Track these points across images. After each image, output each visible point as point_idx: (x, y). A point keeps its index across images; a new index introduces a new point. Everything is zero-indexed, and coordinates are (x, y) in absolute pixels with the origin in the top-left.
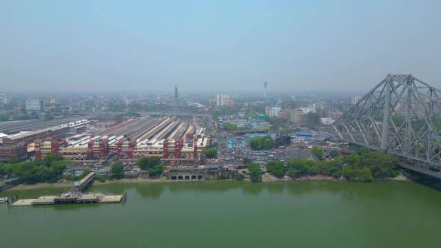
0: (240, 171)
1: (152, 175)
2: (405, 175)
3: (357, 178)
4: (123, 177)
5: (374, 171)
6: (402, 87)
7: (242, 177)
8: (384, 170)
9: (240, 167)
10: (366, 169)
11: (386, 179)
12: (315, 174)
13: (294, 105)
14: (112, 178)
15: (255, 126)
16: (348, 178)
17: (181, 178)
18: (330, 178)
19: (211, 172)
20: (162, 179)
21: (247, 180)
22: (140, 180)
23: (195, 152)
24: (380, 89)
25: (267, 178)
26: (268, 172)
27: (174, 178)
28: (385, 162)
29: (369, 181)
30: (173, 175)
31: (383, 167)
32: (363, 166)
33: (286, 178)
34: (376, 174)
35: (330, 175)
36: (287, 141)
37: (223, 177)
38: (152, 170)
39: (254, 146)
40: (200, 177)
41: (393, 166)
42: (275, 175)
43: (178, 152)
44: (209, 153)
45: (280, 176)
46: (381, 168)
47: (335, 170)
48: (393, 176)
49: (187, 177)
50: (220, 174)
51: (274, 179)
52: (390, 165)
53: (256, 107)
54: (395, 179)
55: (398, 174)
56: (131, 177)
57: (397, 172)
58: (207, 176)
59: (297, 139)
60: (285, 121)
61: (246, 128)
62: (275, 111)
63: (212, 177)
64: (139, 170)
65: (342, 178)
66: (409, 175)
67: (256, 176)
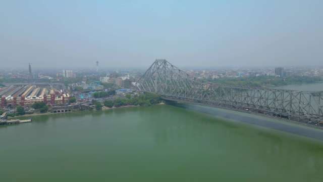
0: (91, 106)
1: (42, 112)
2: (163, 102)
4: (24, 113)
5: (151, 101)
7: (92, 109)
9: (90, 105)
10: (148, 100)
11: (156, 104)
12: (126, 105)
13: (117, 76)
14: (17, 115)
16: (141, 105)
17: (59, 111)
18: (133, 106)
19: (76, 107)
20: (48, 113)
21: (95, 110)
22: (35, 114)
23: (63, 100)
24: (153, 66)
25: (104, 108)
26: (105, 105)
27: (55, 112)
29: (149, 105)
30: (54, 110)
31: (154, 99)
33: (113, 107)
36: (113, 93)
37: (82, 110)
38: (42, 109)
39: (96, 96)
40: (70, 110)
41: (159, 99)
42: (108, 106)
43: (53, 101)
44: (72, 100)
45: (110, 106)
47: (135, 102)
48: (159, 103)
49: (63, 111)
50: (80, 108)
51: (107, 108)
53: (94, 78)
55: (161, 102)
56: (30, 113)
58: (74, 110)
59: (118, 92)
60: (112, 85)
61: (88, 89)
62: (106, 80)
63: (76, 110)
64: (34, 109)
65: (138, 105)
66: (165, 102)
67: (99, 108)
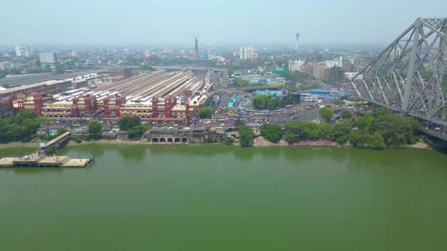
0: (229, 135)
1: (132, 137)
2: (426, 142)
3: (365, 145)
4: (101, 137)
5: (386, 137)
6: (435, 34)
7: (231, 141)
8: (399, 136)
9: (230, 130)
10: (378, 134)
11: (401, 146)
12: (316, 139)
14: (88, 139)
15: (270, 82)
16: (355, 145)
17: (163, 140)
18: (333, 144)
19: (197, 134)
20: (143, 141)
21: (237, 144)
22: (119, 141)
23: (187, 111)
25: (261, 142)
26: (262, 135)
27: (155, 140)
28: (402, 126)
29: (379, 149)
30: (154, 136)
31: (398, 132)
32: (374, 131)
33: (282, 143)
34: (390, 140)
35: (334, 141)
36: (296, 99)
37: (210, 141)
38: (131, 131)
39: (257, 105)
40: (184, 140)
41: (412, 132)
42: (269, 139)
43: (168, 111)
44: (203, 113)
45: (276, 141)
46: (395, 133)
47: (341, 135)
48: (410, 142)
49: (170, 140)
50: (207, 137)
51: (267, 143)
52: (408, 129)
54: (413, 146)
55: (418, 141)
56: (109, 138)
57: (417, 138)
58: (192, 139)
60: (306, 76)
62: (297, 65)
63: (197, 140)
64: (117, 130)
65: (348, 144)
66: (431, 142)
67: (246, 141)
